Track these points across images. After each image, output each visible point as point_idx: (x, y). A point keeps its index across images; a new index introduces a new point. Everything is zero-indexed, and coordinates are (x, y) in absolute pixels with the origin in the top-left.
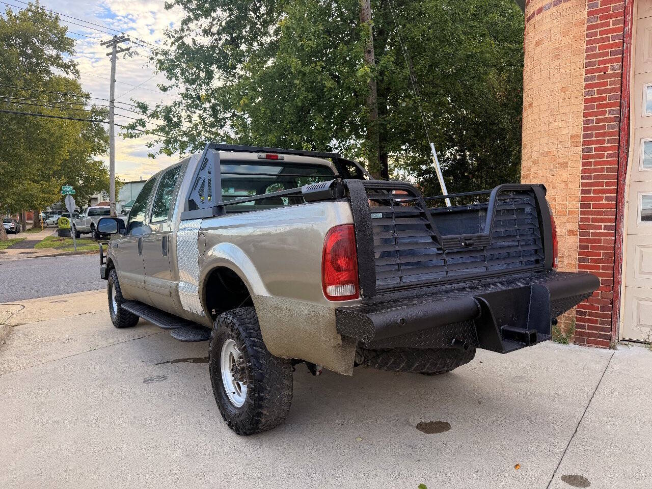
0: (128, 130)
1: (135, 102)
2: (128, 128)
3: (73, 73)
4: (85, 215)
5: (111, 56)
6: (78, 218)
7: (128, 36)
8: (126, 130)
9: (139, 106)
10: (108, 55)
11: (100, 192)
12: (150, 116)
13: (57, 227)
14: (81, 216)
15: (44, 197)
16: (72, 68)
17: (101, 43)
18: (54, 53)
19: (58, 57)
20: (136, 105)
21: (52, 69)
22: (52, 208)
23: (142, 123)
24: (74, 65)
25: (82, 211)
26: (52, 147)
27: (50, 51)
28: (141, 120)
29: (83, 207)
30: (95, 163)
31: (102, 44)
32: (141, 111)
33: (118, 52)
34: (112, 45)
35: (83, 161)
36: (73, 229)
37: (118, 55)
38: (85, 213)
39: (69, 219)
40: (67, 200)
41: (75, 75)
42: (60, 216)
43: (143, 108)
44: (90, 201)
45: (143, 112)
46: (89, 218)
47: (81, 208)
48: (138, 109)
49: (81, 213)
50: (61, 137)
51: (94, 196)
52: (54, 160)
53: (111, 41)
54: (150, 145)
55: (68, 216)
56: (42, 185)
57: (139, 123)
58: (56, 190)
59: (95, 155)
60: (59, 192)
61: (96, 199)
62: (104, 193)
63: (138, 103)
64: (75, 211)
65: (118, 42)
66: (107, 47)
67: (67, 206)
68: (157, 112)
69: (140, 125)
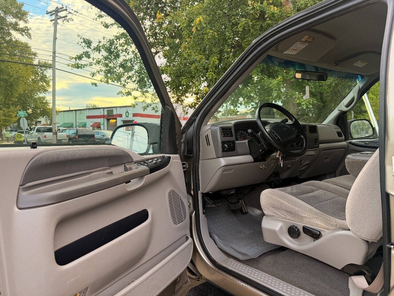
0: (76, 60)
1: (81, 38)
2: (76, 59)
3: (27, 35)
4: (34, 133)
5: (53, 22)
6: (29, 134)
7: (66, 7)
8: (74, 60)
9: (84, 41)
10: (51, 21)
11: (43, 117)
12: (94, 49)
13: (14, 140)
14: (31, 132)
15: (5, 120)
16: (26, 31)
17: (47, 12)
18: (14, 20)
19: (16, 24)
20: (82, 40)
21: (12, 32)
22: (11, 128)
23: (88, 55)
24: (28, 30)
25: (31, 129)
26: (11, 85)
27: (11, 19)
28: (87, 52)
29: (32, 127)
30: (40, 98)
31: (47, 14)
32: (86, 46)
33: (58, 19)
34: (54, 14)
35: (32, 97)
36: (26, 141)
37: (59, 21)
38: (34, 130)
39: (23, 135)
40: (21, 121)
41: (28, 36)
42: (16, 133)
43: (88, 43)
44: (36, 123)
45: (88, 46)
46: (36, 134)
47: (30, 127)
48: (84, 44)
49: (31, 130)
50: (17, 78)
51: (39, 120)
52: (12, 94)
53: (54, 11)
54: (93, 74)
55: (23, 133)
56: (4, 111)
57: (85, 55)
58: (14, 115)
59: (40, 93)
60: (16, 116)
61: (40, 121)
62: (46, 118)
63: (84, 39)
64: (27, 129)
65: (59, 12)
66: (51, 15)
67: (22, 125)
68: (100, 47)
69: (86, 57)
